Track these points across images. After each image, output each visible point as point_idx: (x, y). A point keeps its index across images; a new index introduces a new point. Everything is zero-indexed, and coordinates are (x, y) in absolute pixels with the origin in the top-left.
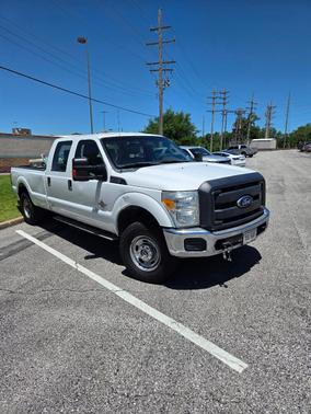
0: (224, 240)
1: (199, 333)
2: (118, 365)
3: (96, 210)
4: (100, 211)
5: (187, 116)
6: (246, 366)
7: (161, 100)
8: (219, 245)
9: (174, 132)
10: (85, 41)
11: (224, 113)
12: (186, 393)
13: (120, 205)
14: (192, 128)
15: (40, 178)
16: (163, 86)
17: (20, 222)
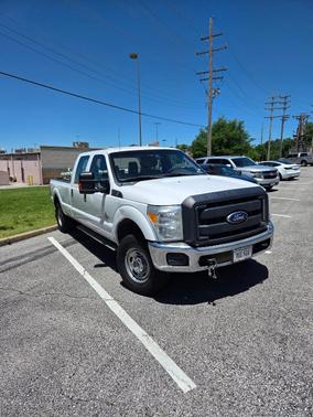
0: (210, 256)
1: (164, 349)
2: (76, 370)
3: (102, 222)
4: (105, 223)
5: (240, 124)
6: (194, 386)
7: (210, 109)
8: (203, 261)
9: (225, 140)
10: (136, 57)
11: (284, 119)
12: (124, 405)
13: (118, 218)
14: (246, 136)
15: (67, 189)
16: (213, 95)
17: (54, 229)
